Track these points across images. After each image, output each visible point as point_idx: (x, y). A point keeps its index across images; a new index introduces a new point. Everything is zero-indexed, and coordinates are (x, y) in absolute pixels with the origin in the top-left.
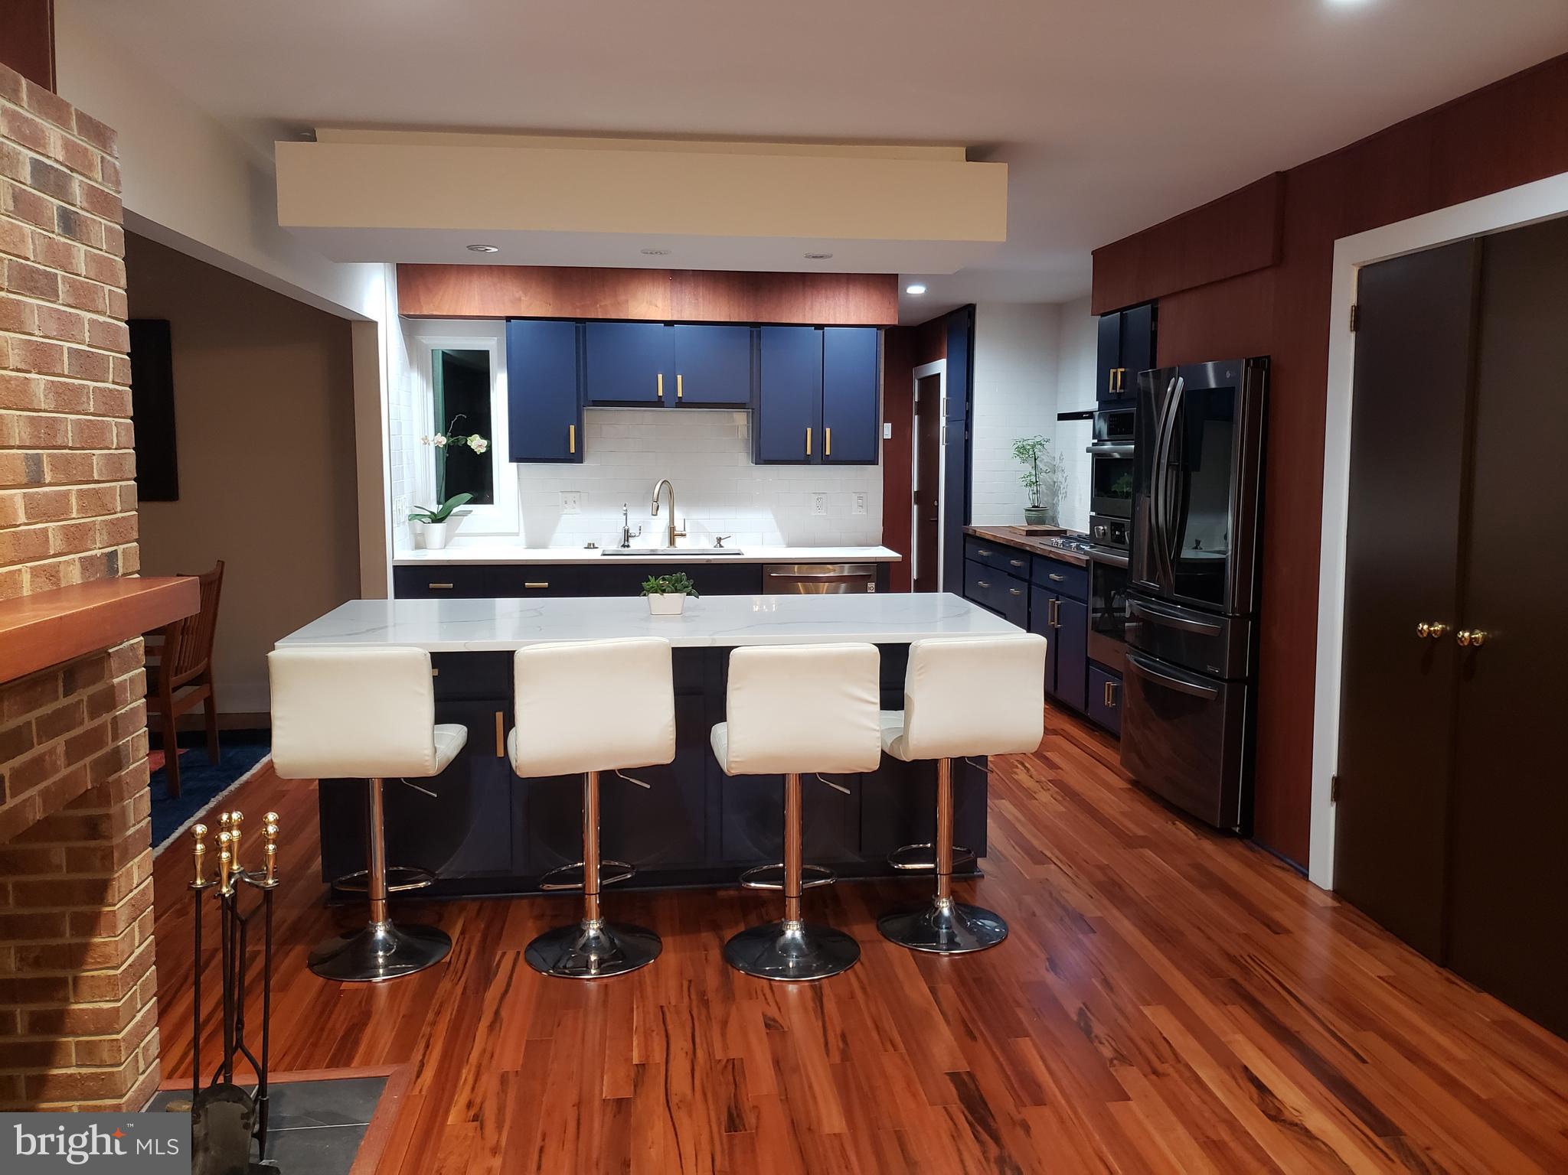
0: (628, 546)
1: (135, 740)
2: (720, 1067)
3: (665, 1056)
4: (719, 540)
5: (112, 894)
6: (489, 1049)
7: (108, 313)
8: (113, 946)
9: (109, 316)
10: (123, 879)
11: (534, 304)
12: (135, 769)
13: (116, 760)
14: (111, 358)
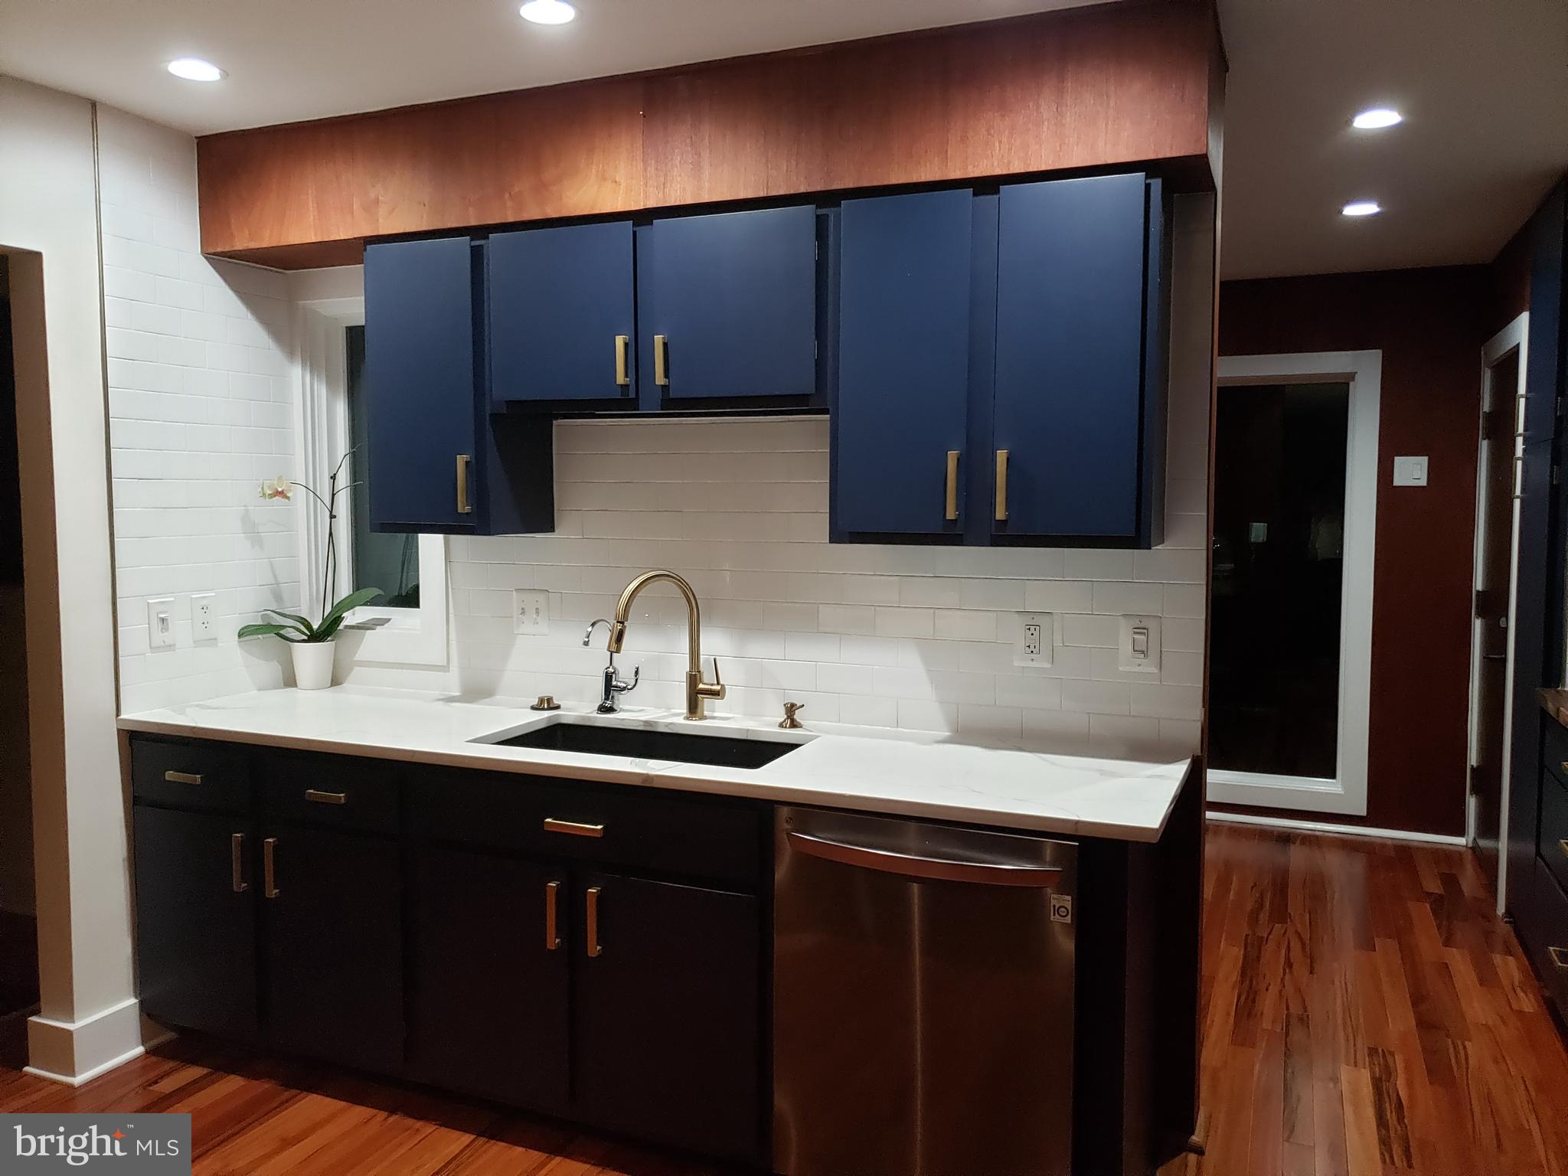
0: (611, 710)
4: (791, 710)
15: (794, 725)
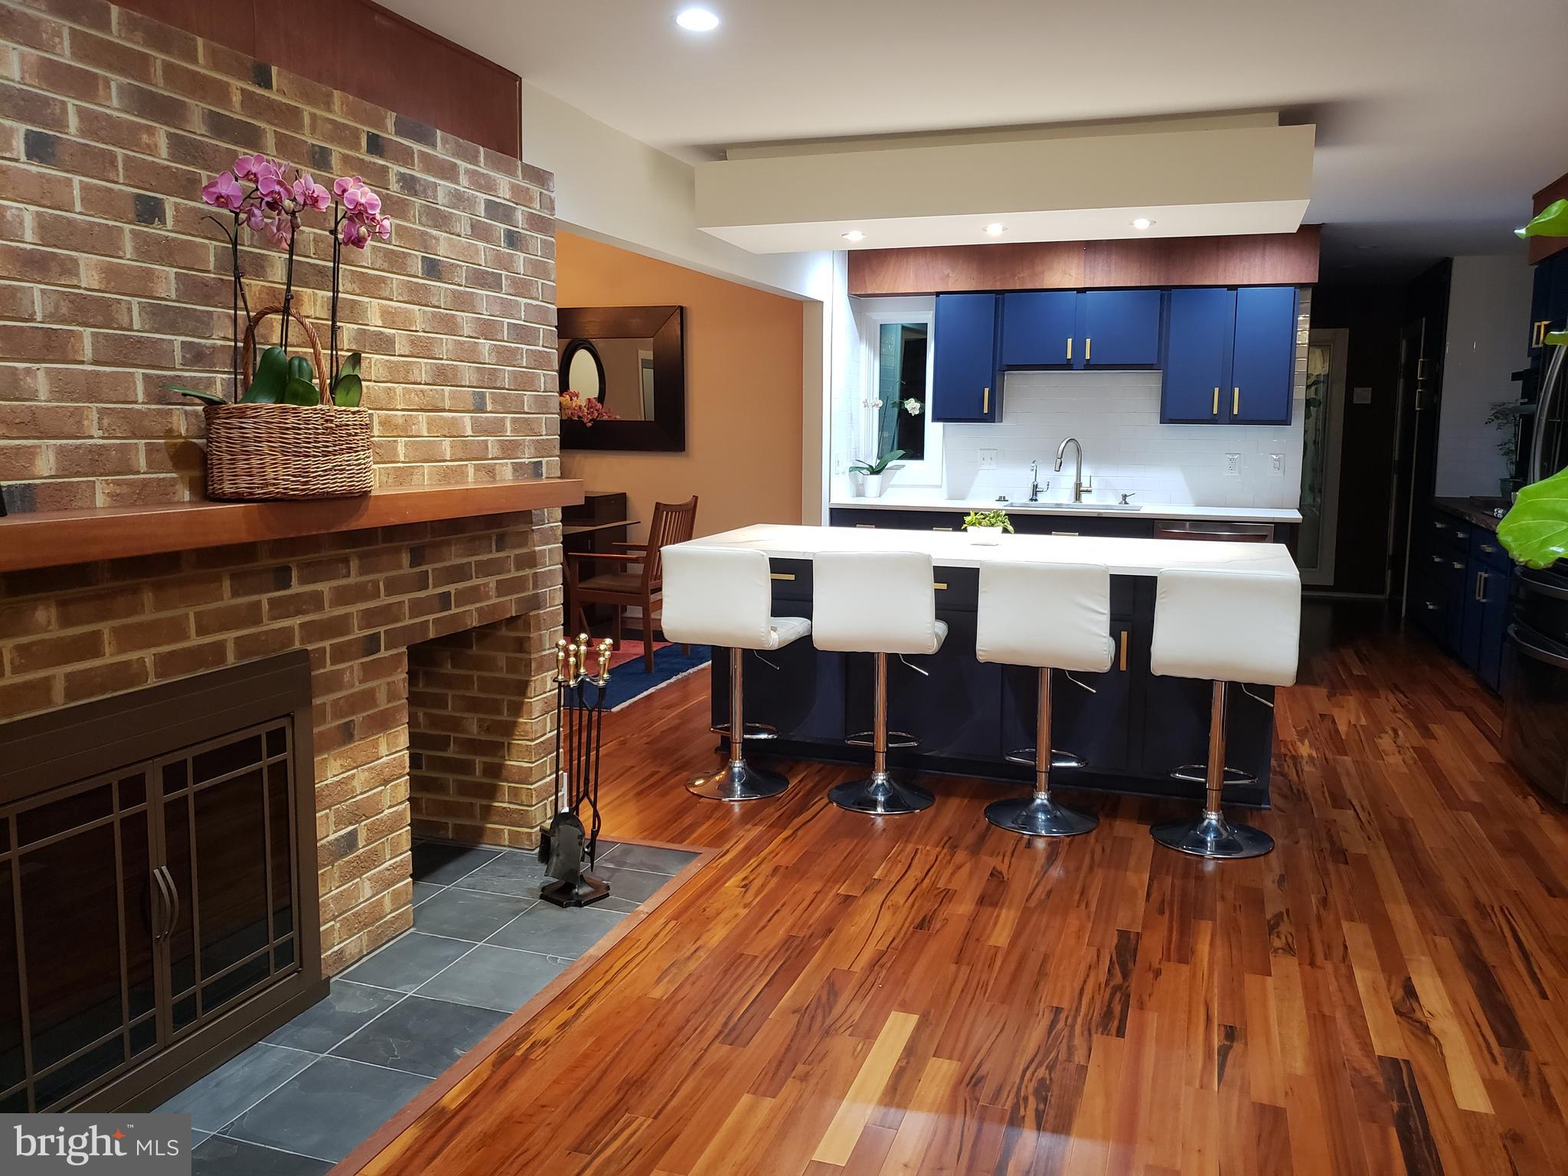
0: (1036, 500)
1: (552, 592)
2: (936, 892)
3: (899, 878)
4: (1125, 497)
5: (531, 691)
6: (777, 850)
7: (540, 299)
8: (529, 725)
9: (542, 301)
10: (538, 683)
11: (960, 279)
12: (551, 612)
13: (536, 602)
14: (541, 330)
15: (1126, 503)
